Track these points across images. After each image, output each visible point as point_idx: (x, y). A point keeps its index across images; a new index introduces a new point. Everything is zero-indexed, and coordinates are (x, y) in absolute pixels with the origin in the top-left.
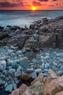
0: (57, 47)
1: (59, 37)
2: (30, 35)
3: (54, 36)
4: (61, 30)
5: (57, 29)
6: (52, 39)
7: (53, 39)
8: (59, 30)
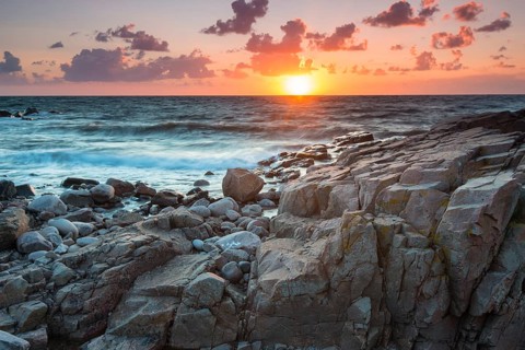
0: (393, 339)
1: (406, 244)
2: (198, 243)
3: (357, 235)
4: (421, 193)
5: (395, 188)
6: (340, 262)
7: (348, 267)
8: (408, 194)
